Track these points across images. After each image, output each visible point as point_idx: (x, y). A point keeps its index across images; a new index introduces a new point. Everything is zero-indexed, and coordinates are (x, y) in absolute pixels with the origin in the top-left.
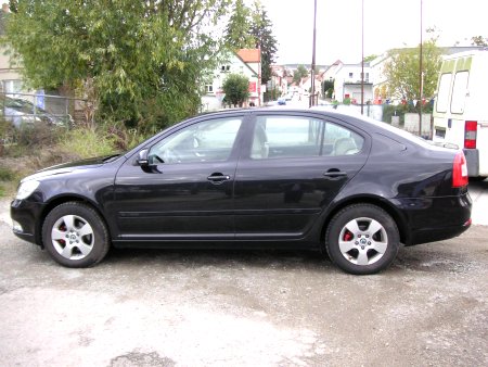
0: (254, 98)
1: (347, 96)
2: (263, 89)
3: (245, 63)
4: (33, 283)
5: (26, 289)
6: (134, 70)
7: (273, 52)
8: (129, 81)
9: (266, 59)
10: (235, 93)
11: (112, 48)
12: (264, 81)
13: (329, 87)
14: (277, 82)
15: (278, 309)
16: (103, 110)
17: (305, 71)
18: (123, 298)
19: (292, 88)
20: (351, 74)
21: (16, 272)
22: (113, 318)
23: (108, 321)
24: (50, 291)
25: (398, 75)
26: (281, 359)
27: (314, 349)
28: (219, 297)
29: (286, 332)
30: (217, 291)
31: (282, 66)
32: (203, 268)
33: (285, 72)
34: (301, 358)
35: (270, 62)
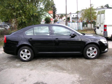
0: (52, 22)
1: (73, 21)
2: (54, 20)
3: (49, 14)
4: (9, 67)
5: (8, 69)
6: (26, 16)
7: (56, 11)
8: (25, 19)
9: (54, 13)
10: (48, 21)
11: (21, 11)
12: (54, 18)
13: (69, 19)
14: (57, 18)
15: (69, 70)
16: (19, 26)
17: (63, 15)
18: (32, 70)
19: (60, 19)
20: (74, 16)
21: (4, 65)
22: (30, 75)
23: (29, 75)
24: (14, 69)
25: (85, 15)
26: (72, 82)
27: (79, 79)
28: (54, 68)
29: (72, 75)
30: (53, 66)
31: (58, 14)
32: (49, 61)
33: (58, 16)
34: (77, 81)
35: (55, 13)
